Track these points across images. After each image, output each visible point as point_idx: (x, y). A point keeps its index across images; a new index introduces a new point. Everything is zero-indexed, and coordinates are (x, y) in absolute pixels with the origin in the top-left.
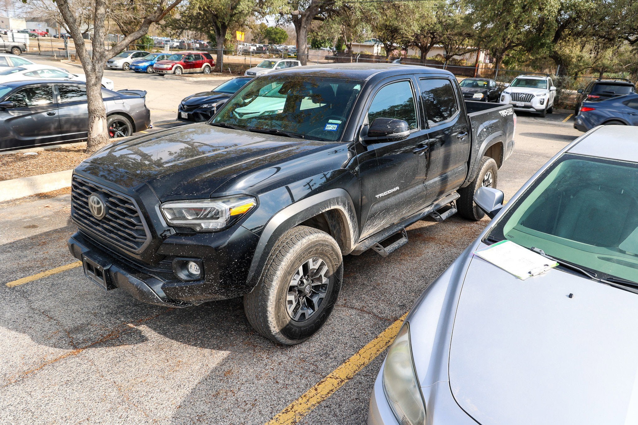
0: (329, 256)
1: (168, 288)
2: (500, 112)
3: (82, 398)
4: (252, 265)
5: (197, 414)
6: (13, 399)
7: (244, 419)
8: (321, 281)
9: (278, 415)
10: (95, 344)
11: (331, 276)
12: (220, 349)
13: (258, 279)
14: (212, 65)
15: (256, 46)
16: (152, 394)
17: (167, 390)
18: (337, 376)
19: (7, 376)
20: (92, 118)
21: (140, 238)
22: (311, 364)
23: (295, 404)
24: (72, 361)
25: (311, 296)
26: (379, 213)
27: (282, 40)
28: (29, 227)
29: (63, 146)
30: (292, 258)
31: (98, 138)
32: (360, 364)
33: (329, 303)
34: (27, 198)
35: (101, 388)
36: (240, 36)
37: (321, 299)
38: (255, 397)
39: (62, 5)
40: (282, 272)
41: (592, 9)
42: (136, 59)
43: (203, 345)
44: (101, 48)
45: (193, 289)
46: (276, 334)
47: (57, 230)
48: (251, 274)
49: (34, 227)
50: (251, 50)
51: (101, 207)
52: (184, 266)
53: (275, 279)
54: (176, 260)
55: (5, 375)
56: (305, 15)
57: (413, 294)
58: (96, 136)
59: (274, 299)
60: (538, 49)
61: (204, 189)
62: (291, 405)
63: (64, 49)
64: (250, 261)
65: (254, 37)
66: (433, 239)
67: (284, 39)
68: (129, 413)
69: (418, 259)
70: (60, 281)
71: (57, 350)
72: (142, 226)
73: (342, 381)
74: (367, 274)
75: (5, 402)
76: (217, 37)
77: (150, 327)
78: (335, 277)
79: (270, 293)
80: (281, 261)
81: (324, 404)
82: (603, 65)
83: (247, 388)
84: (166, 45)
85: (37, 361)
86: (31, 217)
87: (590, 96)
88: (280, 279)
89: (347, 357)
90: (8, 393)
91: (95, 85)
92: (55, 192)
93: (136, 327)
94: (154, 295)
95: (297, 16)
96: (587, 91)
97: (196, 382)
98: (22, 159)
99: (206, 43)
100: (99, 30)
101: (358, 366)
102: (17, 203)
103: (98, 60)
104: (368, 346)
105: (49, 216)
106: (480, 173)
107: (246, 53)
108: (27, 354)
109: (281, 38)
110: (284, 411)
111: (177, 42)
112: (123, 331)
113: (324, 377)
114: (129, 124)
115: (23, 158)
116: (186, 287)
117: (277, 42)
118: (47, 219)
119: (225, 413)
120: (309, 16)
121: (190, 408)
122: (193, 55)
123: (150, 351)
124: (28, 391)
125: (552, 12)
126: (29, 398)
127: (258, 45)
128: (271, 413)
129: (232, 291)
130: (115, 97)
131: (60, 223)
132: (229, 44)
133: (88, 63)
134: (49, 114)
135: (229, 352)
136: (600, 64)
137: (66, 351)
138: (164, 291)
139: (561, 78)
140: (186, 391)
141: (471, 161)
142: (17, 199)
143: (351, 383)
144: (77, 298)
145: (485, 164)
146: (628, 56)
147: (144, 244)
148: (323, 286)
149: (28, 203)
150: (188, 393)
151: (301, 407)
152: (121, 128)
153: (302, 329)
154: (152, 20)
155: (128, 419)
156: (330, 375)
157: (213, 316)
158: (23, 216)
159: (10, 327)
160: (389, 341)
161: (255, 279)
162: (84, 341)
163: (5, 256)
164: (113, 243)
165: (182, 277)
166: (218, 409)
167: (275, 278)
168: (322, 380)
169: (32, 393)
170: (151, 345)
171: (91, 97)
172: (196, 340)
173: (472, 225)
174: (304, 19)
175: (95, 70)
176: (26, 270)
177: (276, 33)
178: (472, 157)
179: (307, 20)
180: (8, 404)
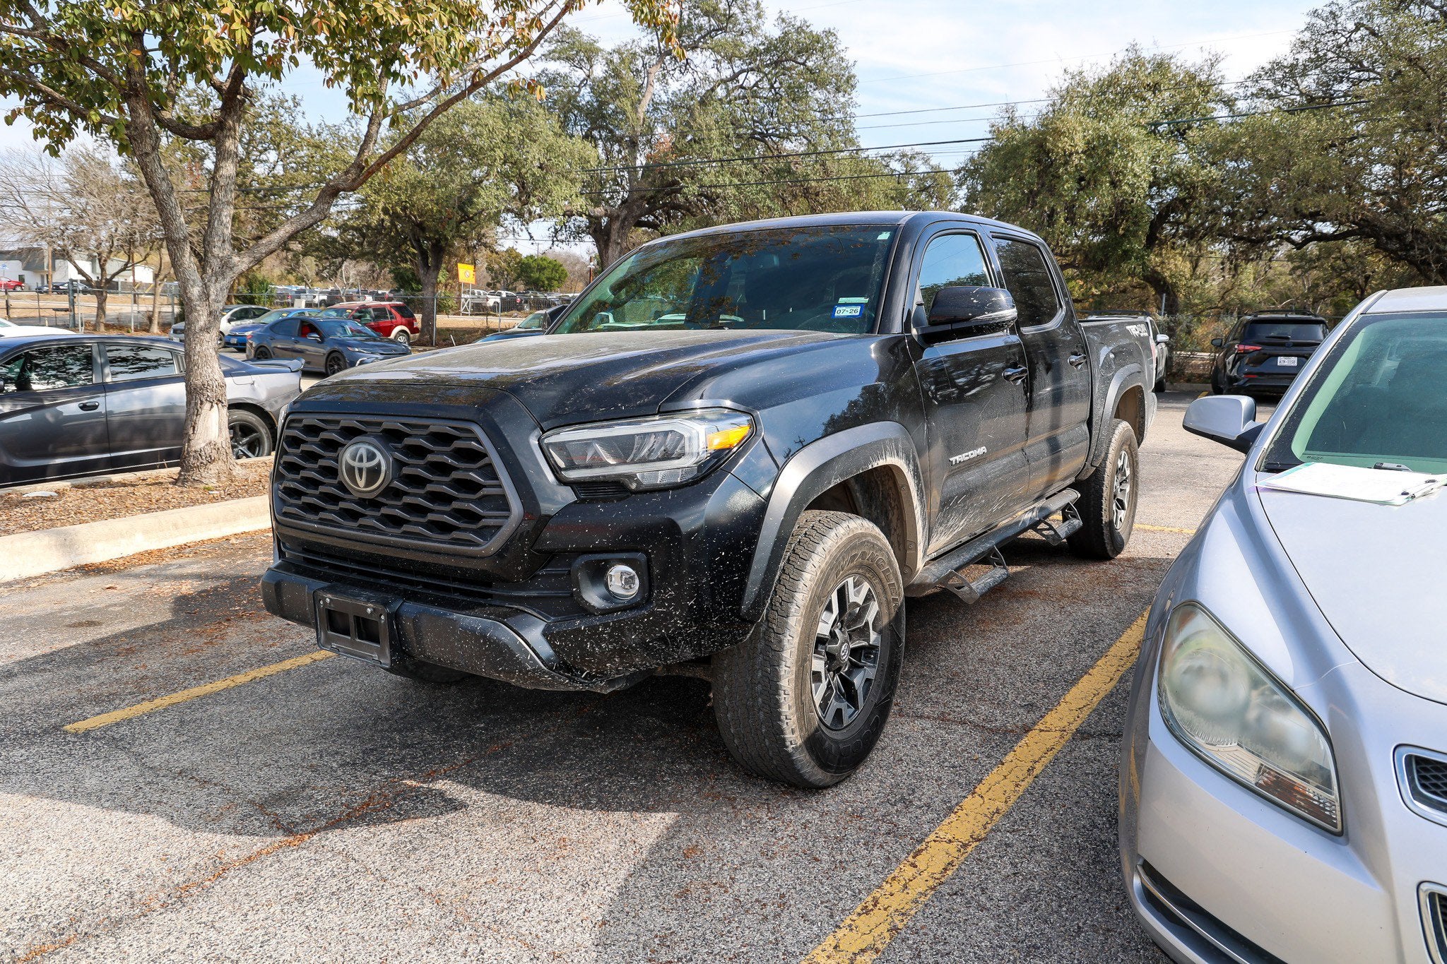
0: (882, 576)
1: (558, 632)
2: (1128, 327)
3: (350, 925)
4: (755, 566)
5: (654, 933)
6: (172, 938)
7: (773, 934)
8: (867, 638)
9: (848, 918)
10: (336, 824)
11: (885, 627)
12: (649, 809)
13: (764, 604)
14: (414, 330)
15: (500, 294)
16: (524, 905)
17: (557, 893)
18: (949, 837)
19: (138, 896)
20: (196, 404)
21: (490, 517)
22: (878, 820)
23: (878, 895)
24: (292, 857)
25: (849, 673)
26: (957, 501)
27: (555, 283)
28: (80, 624)
29: (116, 478)
30: (823, 565)
31: (208, 450)
32: (991, 811)
33: (884, 691)
34: (55, 575)
35: (390, 902)
36: (466, 273)
37: (868, 681)
38: (778, 890)
39: (147, 154)
40: (808, 596)
41: (1214, 180)
42: (239, 322)
43: (606, 806)
44: (224, 249)
45: (621, 630)
46: (796, 749)
47: (151, 626)
48: (752, 589)
49: (91, 624)
50: (491, 303)
51: (379, 465)
52: (599, 574)
53: (793, 610)
54: (582, 560)
55: (131, 895)
56: (618, 216)
57: (1042, 685)
58: (203, 445)
59: (794, 657)
60: (1118, 264)
61: (641, 398)
62: (870, 898)
63: (66, 310)
64: (749, 557)
65: (493, 279)
66: (1033, 594)
67: (560, 280)
68: (482, 944)
69: (1019, 628)
70: (198, 715)
71: (244, 838)
72: (500, 486)
73: (965, 846)
74: (922, 659)
75: (154, 947)
76: (422, 272)
77: (461, 783)
78: (892, 631)
79: (785, 643)
80: (801, 570)
81: (945, 889)
82: (1241, 301)
83: (751, 875)
84: (297, 301)
85: (202, 863)
86: (77, 608)
87: (1242, 347)
88: (802, 611)
89: (954, 803)
90: (154, 928)
91: (206, 329)
92: (121, 562)
93: (425, 786)
94: (527, 653)
95: (598, 218)
96: (1234, 339)
97: (622, 874)
98: (22, 503)
99: (387, 292)
100: (222, 210)
101: (986, 816)
102: (33, 585)
103: (215, 274)
104: (990, 779)
105: (121, 605)
106: (1111, 449)
107: (479, 309)
108: (171, 851)
109: (553, 279)
110: (859, 910)
111: (321, 293)
112: (398, 795)
113: (920, 841)
114: (264, 431)
115: (24, 501)
116: (606, 625)
117: (543, 286)
118: (117, 609)
119: (720, 927)
120: (625, 219)
121: (630, 924)
122: (371, 310)
123: (482, 825)
124: (203, 920)
125: (1138, 188)
126: (213, 934)
127: (504, 294)
128: (832, 916)
129: (711, 631)
130: (232, 370)
131: (154, 615)
132: (441, 291)
133: (194, 281)
134: (84, 407)
135: (676, 814)
136: (1233, 299)
137: (269, 840)
138: (549, 642)
139: (1173, 319)
140: (605, 891)
141: (1094, 420)
142: (30, 579)
143: (989, 848)
144: (254, 743)
145: (1117, 432)
146: (1283, 284)
147: (503, 529)
148: (871, 649)
149: (59, 585)
150: (611, 895)
151: (895, 899)
152: (245, 440)
153: (841, 746)
154: (341, 186)
155: (486, 956)
156: (932, 837)
157: (605, 752)
158: (56, 607)
159: (107, 804)
160: (1033, 768)
161: (758, 602)
162: (307, 819)
163: (38, 679)
164: (408, 549)
165: (593, 603)
166: (699, 921)
167: (793, 608)
168: (919, 847)
169: (217, 925)
170: (480, 815)
171: (196, 358)
172: (584, 797)
173: (1104, 566)
174: (616, 226)
175: (208, 296)
176: (103, 701)
177: (541, 269)
178: (1094, 412)
179: (622, 227)
180: (162, 950)
